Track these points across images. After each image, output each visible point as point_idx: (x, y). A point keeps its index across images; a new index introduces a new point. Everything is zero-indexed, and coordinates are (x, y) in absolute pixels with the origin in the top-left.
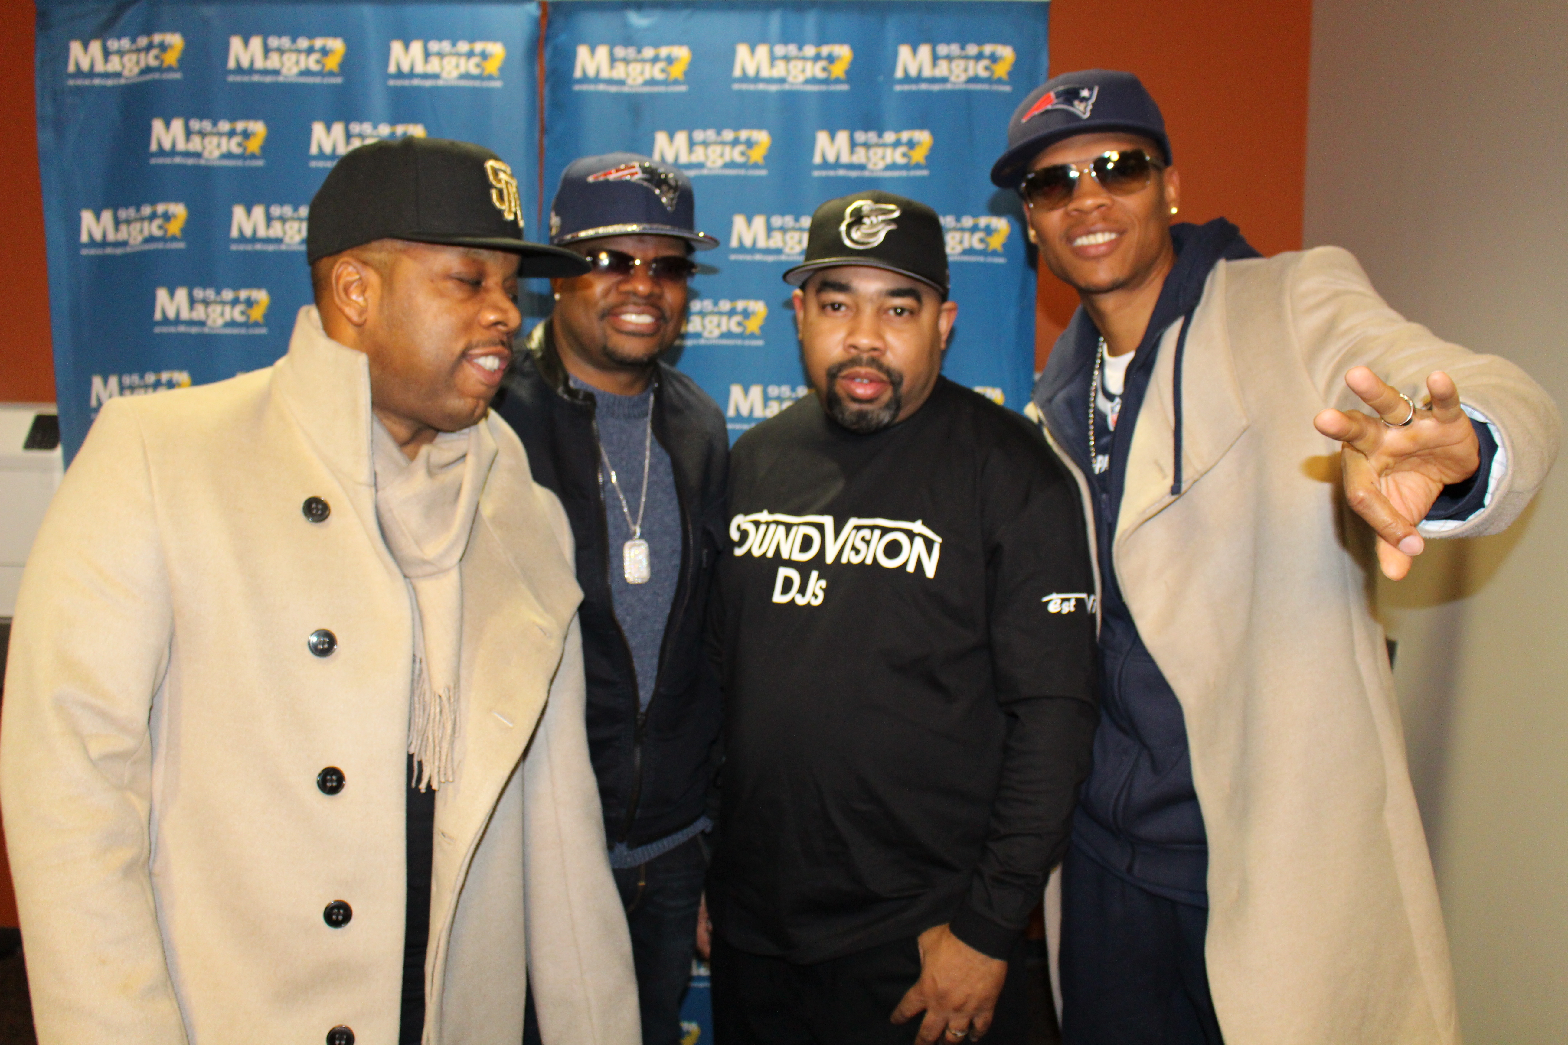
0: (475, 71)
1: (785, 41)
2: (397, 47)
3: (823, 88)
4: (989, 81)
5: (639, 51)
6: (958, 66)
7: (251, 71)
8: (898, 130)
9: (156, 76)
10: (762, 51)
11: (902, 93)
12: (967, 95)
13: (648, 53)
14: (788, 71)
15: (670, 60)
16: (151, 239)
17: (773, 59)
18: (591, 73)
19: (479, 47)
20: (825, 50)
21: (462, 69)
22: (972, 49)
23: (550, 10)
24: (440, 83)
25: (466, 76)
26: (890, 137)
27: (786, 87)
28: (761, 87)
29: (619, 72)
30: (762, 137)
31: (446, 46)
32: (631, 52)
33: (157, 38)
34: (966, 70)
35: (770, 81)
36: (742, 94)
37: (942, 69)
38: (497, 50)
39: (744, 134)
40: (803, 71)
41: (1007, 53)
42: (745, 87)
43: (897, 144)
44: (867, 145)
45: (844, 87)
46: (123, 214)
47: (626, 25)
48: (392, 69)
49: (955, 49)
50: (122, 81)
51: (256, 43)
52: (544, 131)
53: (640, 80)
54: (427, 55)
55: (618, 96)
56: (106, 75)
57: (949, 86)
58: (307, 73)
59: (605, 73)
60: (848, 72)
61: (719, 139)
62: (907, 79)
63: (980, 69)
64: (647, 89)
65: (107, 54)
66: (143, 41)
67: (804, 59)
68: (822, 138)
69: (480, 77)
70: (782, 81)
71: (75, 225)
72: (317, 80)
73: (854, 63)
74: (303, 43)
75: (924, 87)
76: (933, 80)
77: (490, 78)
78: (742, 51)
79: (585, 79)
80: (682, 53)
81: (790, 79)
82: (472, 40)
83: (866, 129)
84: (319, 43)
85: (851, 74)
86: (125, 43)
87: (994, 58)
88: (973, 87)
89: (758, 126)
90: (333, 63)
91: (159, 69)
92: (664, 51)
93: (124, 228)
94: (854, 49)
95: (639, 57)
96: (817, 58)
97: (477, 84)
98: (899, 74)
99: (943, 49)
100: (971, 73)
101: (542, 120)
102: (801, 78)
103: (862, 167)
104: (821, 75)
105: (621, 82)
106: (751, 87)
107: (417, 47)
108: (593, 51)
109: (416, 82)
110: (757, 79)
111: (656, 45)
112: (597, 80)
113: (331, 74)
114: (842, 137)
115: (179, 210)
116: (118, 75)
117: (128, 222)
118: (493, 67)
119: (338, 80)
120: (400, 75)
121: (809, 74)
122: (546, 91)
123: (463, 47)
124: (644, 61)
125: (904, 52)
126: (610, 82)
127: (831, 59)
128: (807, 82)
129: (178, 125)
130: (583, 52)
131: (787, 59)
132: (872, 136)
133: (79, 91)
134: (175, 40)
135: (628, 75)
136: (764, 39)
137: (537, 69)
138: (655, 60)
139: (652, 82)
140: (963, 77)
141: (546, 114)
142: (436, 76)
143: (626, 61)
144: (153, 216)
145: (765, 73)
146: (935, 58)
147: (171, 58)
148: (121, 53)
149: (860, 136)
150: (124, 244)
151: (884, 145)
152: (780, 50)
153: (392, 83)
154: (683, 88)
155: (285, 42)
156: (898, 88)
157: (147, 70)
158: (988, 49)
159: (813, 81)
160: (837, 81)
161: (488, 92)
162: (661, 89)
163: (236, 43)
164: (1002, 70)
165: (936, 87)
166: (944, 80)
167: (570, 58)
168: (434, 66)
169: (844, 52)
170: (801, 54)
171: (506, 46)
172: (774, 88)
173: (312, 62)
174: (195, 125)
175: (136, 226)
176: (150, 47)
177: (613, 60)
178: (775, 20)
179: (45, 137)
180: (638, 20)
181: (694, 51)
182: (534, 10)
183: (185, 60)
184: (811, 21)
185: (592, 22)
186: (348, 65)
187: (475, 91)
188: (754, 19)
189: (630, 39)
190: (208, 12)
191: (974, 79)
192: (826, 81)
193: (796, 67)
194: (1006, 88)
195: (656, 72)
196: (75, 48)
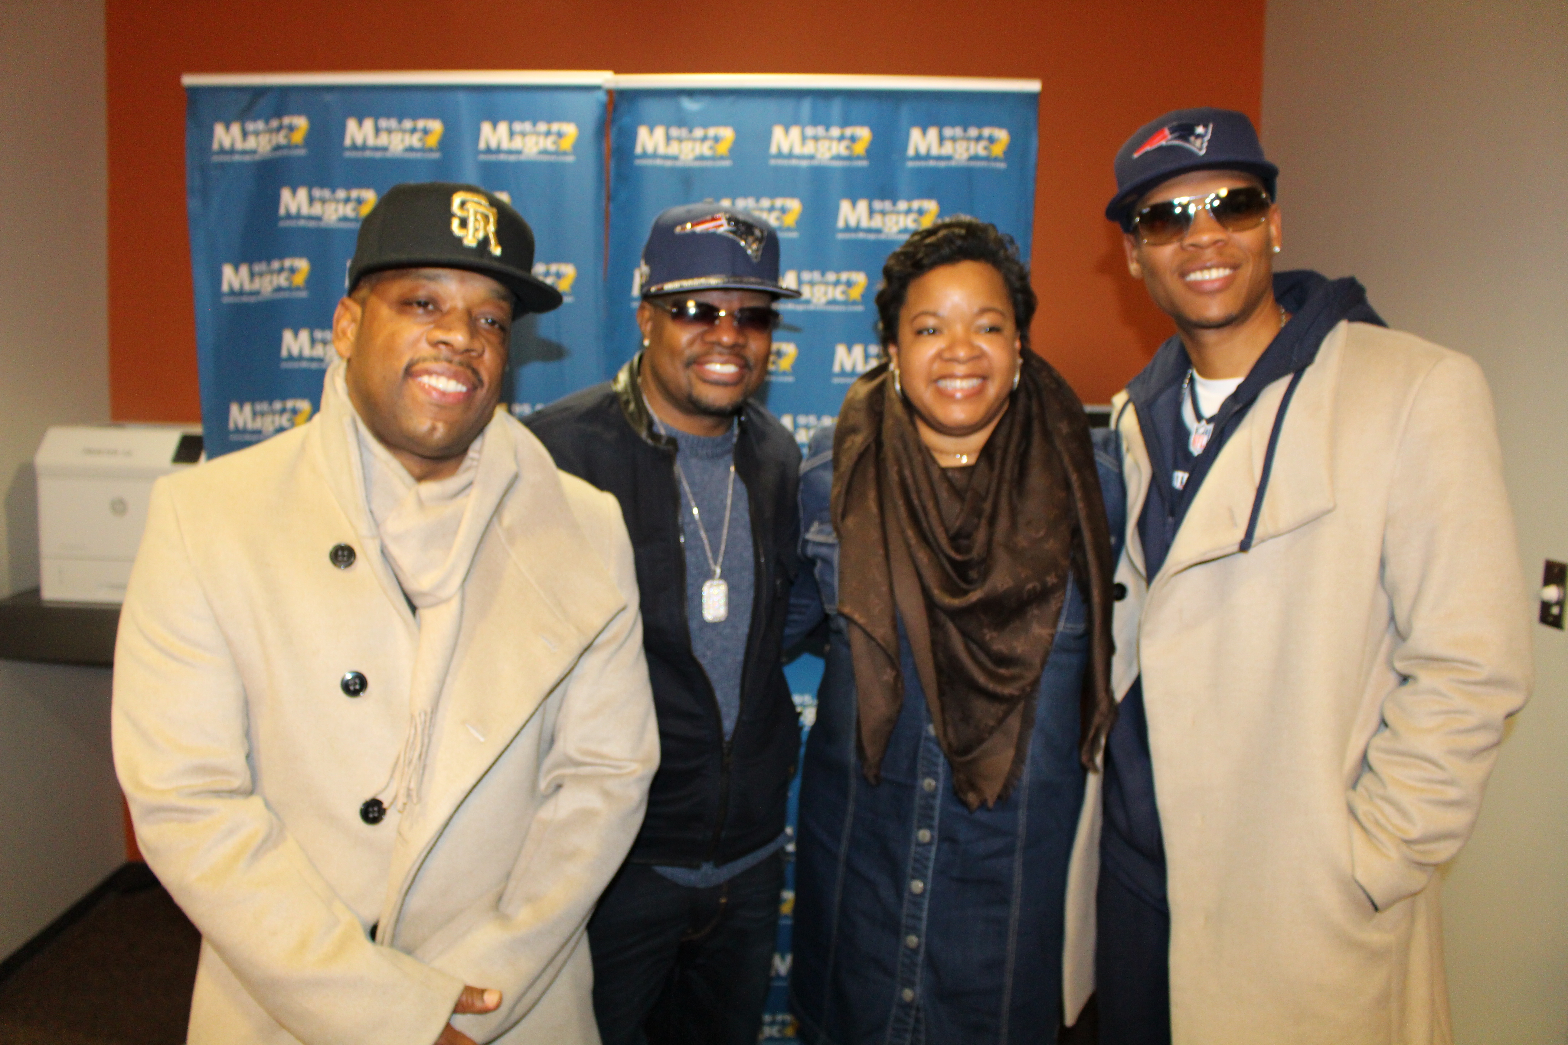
0: (551, 147)
1: (815, 123)
2: (486, 128)
3: (846, 164)
4: (987, 159)
5: (691, 131)
6: (961, 146)
7: (364, 148)
8: (910, 199)
9: (284, 153)
10: (795, 132)
11: (913, 168)
12: (968, 171)
13: (699, 133)
14: (817, 149)
15: (717, 139)
16: (279, 289)
17: (804, 138)
18: (650, 150)
19: (555, 127)
20: (849, 131)
21: (541, 146)
22: (973, 132)
23: (615, 97)
24: (523, 158)
25: (545, 152)
26: (902, 205)
27: (815, 163)
28: (794, 162)
29: (674, 149)
30: (794, 205)
31: (527, 126)
32: (684, 132)
33: (286, 121)
34: (967, 150)
35: (801, 157)
36: (777, 169)
37: (948, 149)
38: (570, 130)
39: (779, 202)
40: (830, 149)
41: (1002, 135)
42: (780, 162)
43: (908, 212)
44: (883, 213)
45: (864, 163)
46: (257, 268)
47: (679, 109)
48: (482, 145)
49: (958, 131)
50: (257, 157)
51: (368, 124)
52: (609, 198)
53: (691, 156)
54: (512, 134)
55: (672, 170)
56: (244, 152)
57: (953, 163)
58: (411, 149)
59: (662, 150)
60: (868, 151)
61: (758, 206)
62: (917, 157)
63: (980, 149)
64: (698, 164)
65: (245, 134)
66: (274, 123)
67: (831, 139)
68: (845, 206)
69: (557, 153)
70: (811, 157)
71: (217, 277)
72: (419, 155)
73: (873, 143)
74: (408, 124)
75: (932, 163)
76: (939, 158)
77: (565, 153)
78: (778, 132)
79: (645, 155)
80: (727, 134)
81: (819, 156)
82: (549, 121)
83: (883, 198)
84: (421, 124)
85: (870, 152)
86: (260, 125)
87: (991, 140)
88: (973, 164)
89: (791, 195)
90: (432, 141)
91: (289, 147)
92: (712, 132)
93: (257, 281)
94: (873, 130)
95: (691, 136)
96: (842, 138)
97: (553, 158)
98: (911, 152)
99: (948, 132)
100: (972, 152)
101: (608, 189)
102: (827, 155)
103: (878, 231)
104: (844, 152)
105: (675, 158)
106: (785, 162)
107: (503, 127)
108: (651, 131)
109: (502, 157)
110: (790, 156)
111: (705, 126)
112: (655, 156)
113: (431, 150)
114: (862, 205)
115: (303, 265)
116: (254, 152)
117: (261, 275)
118: (567, 144)
119: (436, 156)
120: (489, 151)
121: (834, 152)
122: (612, 164)
123: (542, 127)
124: (694, 140)
125: (915, 133)
126: (666, 157)
127: (853, 139)
128: (833, 158)
129: (302, 193)
130: (643, 133)
131: (816, 139)
132: (887, 205)
133: (222, 166)
134: (301, 123)
135: (681, 151)
136: (796, 121)
137: (604, 146)
138: (704, 139)
139: (701, 158)
140: (965, 156)
141: (612, 184)
142: (519, 152)
143: (680, 140)
144: (281, 270)
145: (797, 150)
146: (942, 139)
147: (298, 137)
148: (257, 133)
149: (878, 205)
150: (257, 293)
151: (898, 213)
152: (810, 131)
153: (482, 157)
154: (727, 163)
155: (393, 123)
156: (910, 164)
157: (278, 148)
158: (986, 132)
159: (838, 157)
160: (859, 158)
161: (563, 165)
162: (708, 164)
163: (352, 125)
164: (998, 150)
165: (942, 164)
166: (949, 158)
167: (631, 137)
168: (517, 143)
169: (864, 134)
170: (827, 135)
171: (580, 127)
172: (804, 163)
173: (415, 141)
174: (317, 193)
175: (267, 279)
176: (280, 128)
177: (668, 139)
178: (806, 106)
179: (193, 204)
180: (690, 105)
181: (737, 132)
182: (602, 96)
183: (310, 139)
184: (836, 107)
185: (651, 107)
186: (445, 143)
187: (552, 166)
188: (789, 105)
189: (683, 121)
190: (328, 98)
191: (975, 158)
192: (849, 158)
193: (823, 145)
194: (1002, 166)
195: (705, 149)
196: (219, 130)
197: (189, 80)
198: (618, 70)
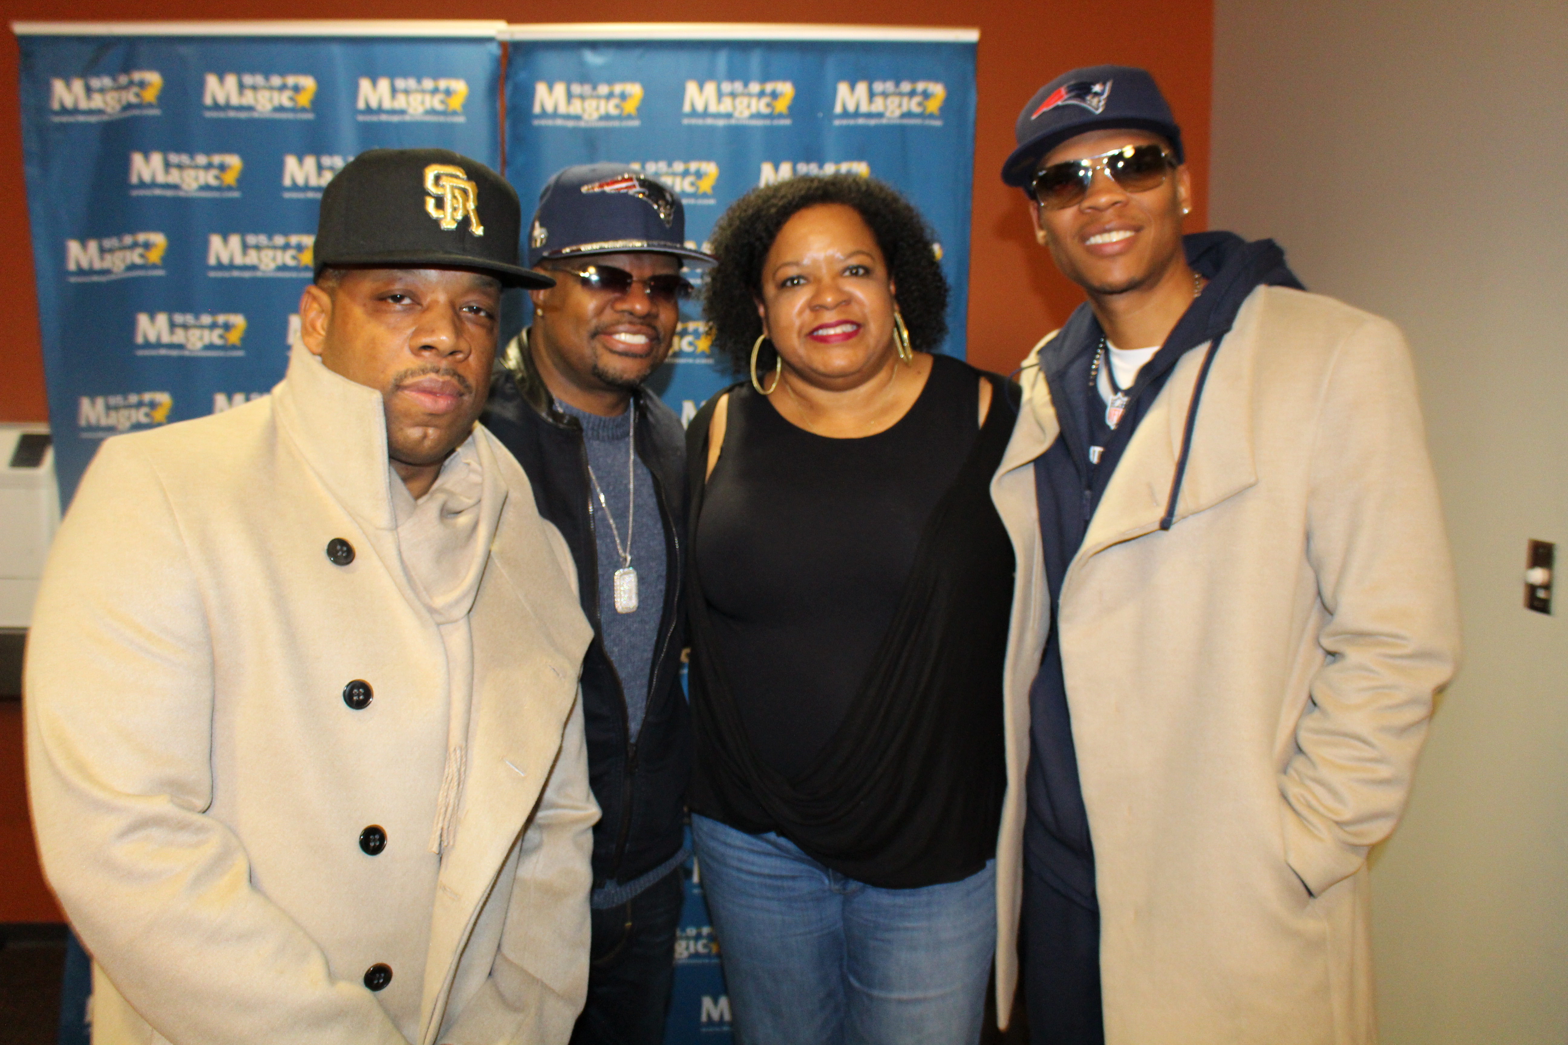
0: (439, 107)
1: (732, 78)
2: (365, 85)
3: (767, 122)
4: (921, 115)
5: (594, 88)
6: (893, 102)
7: (227, 107)
8: (837, 162)
9: (136, 112)
10: (710, 88)
11: (841, 127)
12: (902, 129)
13: (603, 89)
14: (734, 107)
15: (623, 97)
16: (132, 267)
17: (720, 95)
18: (550, 108)
19: (443, 84)
20: (769, 87)
21: (428, 105)
22: (906, 87)
23: (510, 49)
24: (407, 118)
25: (433, 112)
26: (830, 168)
27: (733, 122)
28: (709, 121)
29: (576, 107)
30: (711, 169)
31: (412, 83)
32: (587, 89)
33: (137, 76)
34: (900, 106)
35: (717, 116)
36: (690, 128)
37: (878, 105)
38: (460, 87)
39: (693, 166)
40: (749, 106)
41: (938, 90)
42: (694, 121)
45: (787, 122)
46: (108, 243)
47: (582, 64)
48: (361, 105)
49: (889, 86)
50: (105, 118)
51: (231, 80)
52: (505, 163)
53: (595, 116)
54: (394, 91)
55: (575, 131)
56: (90, 112)
57: (884, 121)
58: (280, 109)
59: (563, 109)
60: (790, 108)
61: (670, 170)
62: (845, 114)
63: (913, 105)
64: (603, 124)
65: (89, 91)
66: (123, 79)
67: (750, 95)
68: (767, 169)
69: (444, 113)
70: (729, 116)
71: (61, 254)
72: (290, 116)
73: (796, 99)
74: (276, 81)
75: (861, 121)
76: (869, 115)
77: (454, 113)
78: (691, 88)
79: (544, 114)
80: (635, 90)
81: (737, 114)
82: (436, 77)
83: (808, 161)
84: (291, 80)
85: (794, 109)
86: (107, 81)
87: (926, 95)
88: (907, 121)
89: (707, 158)
90: (304, 100)
91: (139, 106)
92: (618, 88)
93: (108, 256)
94: (796, 86)
95: (595, 93)
96: (762, 94)
97: (442, 119)
98: (838, 109)
99: (878, 87)
100: (905, 109)
101: (503, 152)
102: (746, 113)
104: (764, 110)
105: (578, 118)
106: (700, 122)
107: (384, 84)
108: (551, 88)
109: (384, 118)
110: (705, 114)
111: (610, 82)
112: (555, 115)
113: (304, 110)
114: (786, 168)
115: (159, 239)
116: (100, 112)
117: (111, 251)
118: (456, 103)
119: (310, 116)
120: (369, 110)
121: (754, 110)
122: (507, 125)
123: (428, 84)
124: (599, 97)
125: (843, 89)
126: (568, 117)
127: (774, 95)
128: (753, 116)
129: (156, 158)
130: (541, 89)
131: (733, 95)
132: (813, 167)
133: (63, 126)
134: (154, 79)
135: (584, 110)
136: (711, 77)
137: (498, 105)
138: (610, 96)
139: (607, 117)
140: (898, 113)
141: (507, 148)
142: (402, 112)
143: (582, 97)
144: (135, 245)
145: (713, 108)
146: (872, 95)
147: (150, 95)
148: (102, 91)
149: (802, 168)
150: (109, 271)
152: (726, 87)
153: (361, 118)
154: (636, 123)
155: (259, 79)
156: (837, 123)
157: (129, 106)
158: (920, 86)
159: (758, 116)
160: (780, 116)
161: (453, 126)
162: (616, 124)
163: (212, 81)
164: (933, 106)
165: (873, 122)
166: (880, 115)
167: (529, 95)
168: (401, 102)
169: (786, 89)
170: (746, 91)
171: (469, 83)
172: (721, 123)
173: (284, 99)
174: (173, 158)
175: (119, 255)
176: (129, 85)
177: (570, 96)
178: (722, 59)
179: (32, 171)
180: (592, 59)
181: (646, 88)
182: (495, 49)
183: (164, 97)
184: (755, 59)
185: (550, 61)
186: (319, 102)
187: (440, 126)
188: (703, 58)
189: (586, 77)
190: (185, 50)
191: (908, 115)
192: (770, 116)
193: (741, 103)
194: (938, 123)
195: (611, 108)
196: (59, 87)
197: (21, 28)
198: (512, 19)
